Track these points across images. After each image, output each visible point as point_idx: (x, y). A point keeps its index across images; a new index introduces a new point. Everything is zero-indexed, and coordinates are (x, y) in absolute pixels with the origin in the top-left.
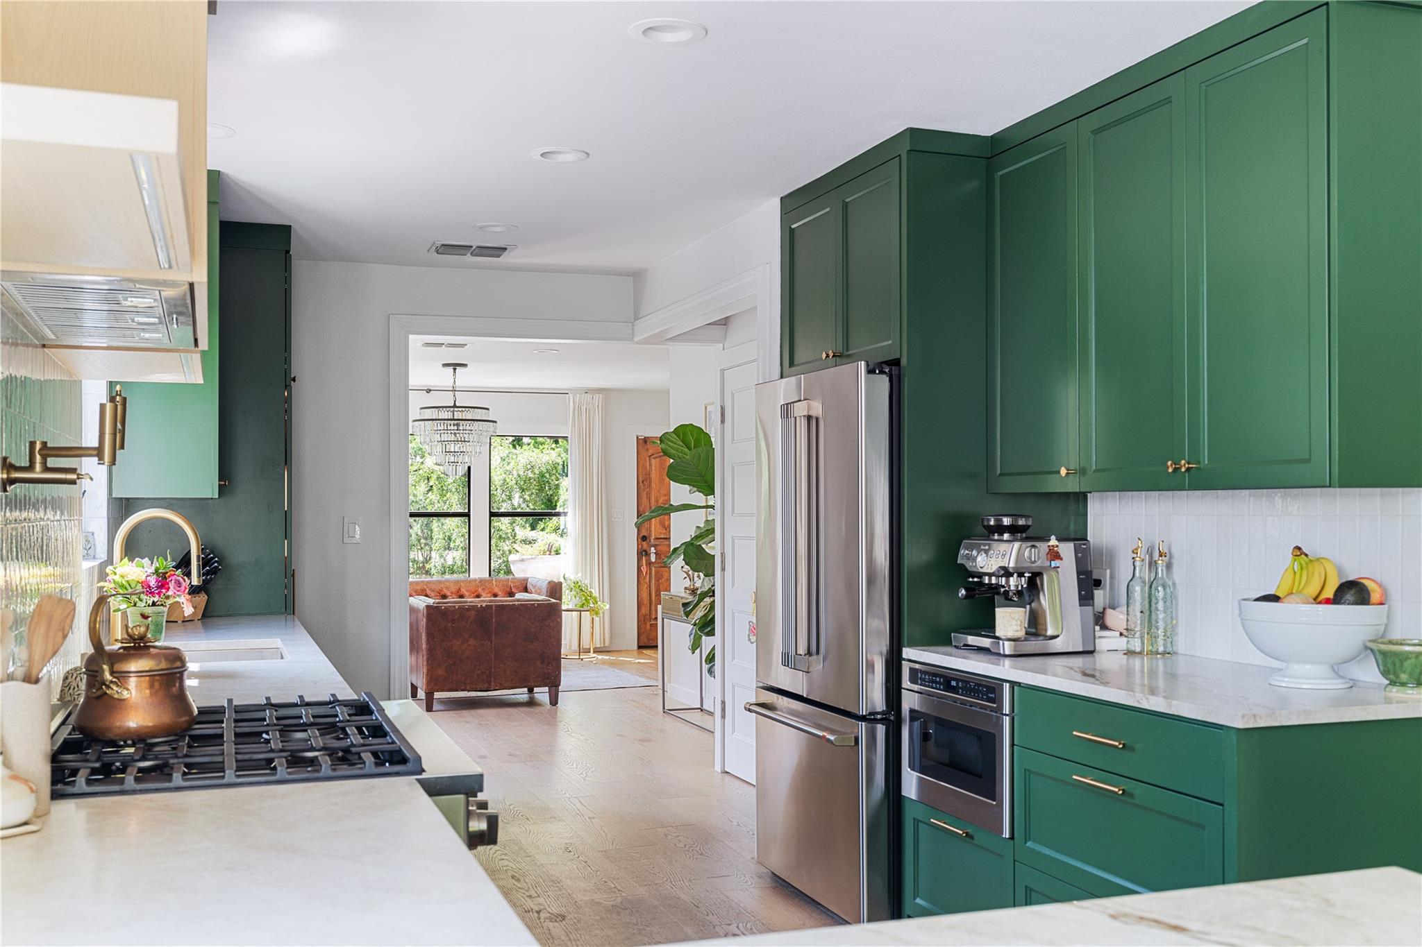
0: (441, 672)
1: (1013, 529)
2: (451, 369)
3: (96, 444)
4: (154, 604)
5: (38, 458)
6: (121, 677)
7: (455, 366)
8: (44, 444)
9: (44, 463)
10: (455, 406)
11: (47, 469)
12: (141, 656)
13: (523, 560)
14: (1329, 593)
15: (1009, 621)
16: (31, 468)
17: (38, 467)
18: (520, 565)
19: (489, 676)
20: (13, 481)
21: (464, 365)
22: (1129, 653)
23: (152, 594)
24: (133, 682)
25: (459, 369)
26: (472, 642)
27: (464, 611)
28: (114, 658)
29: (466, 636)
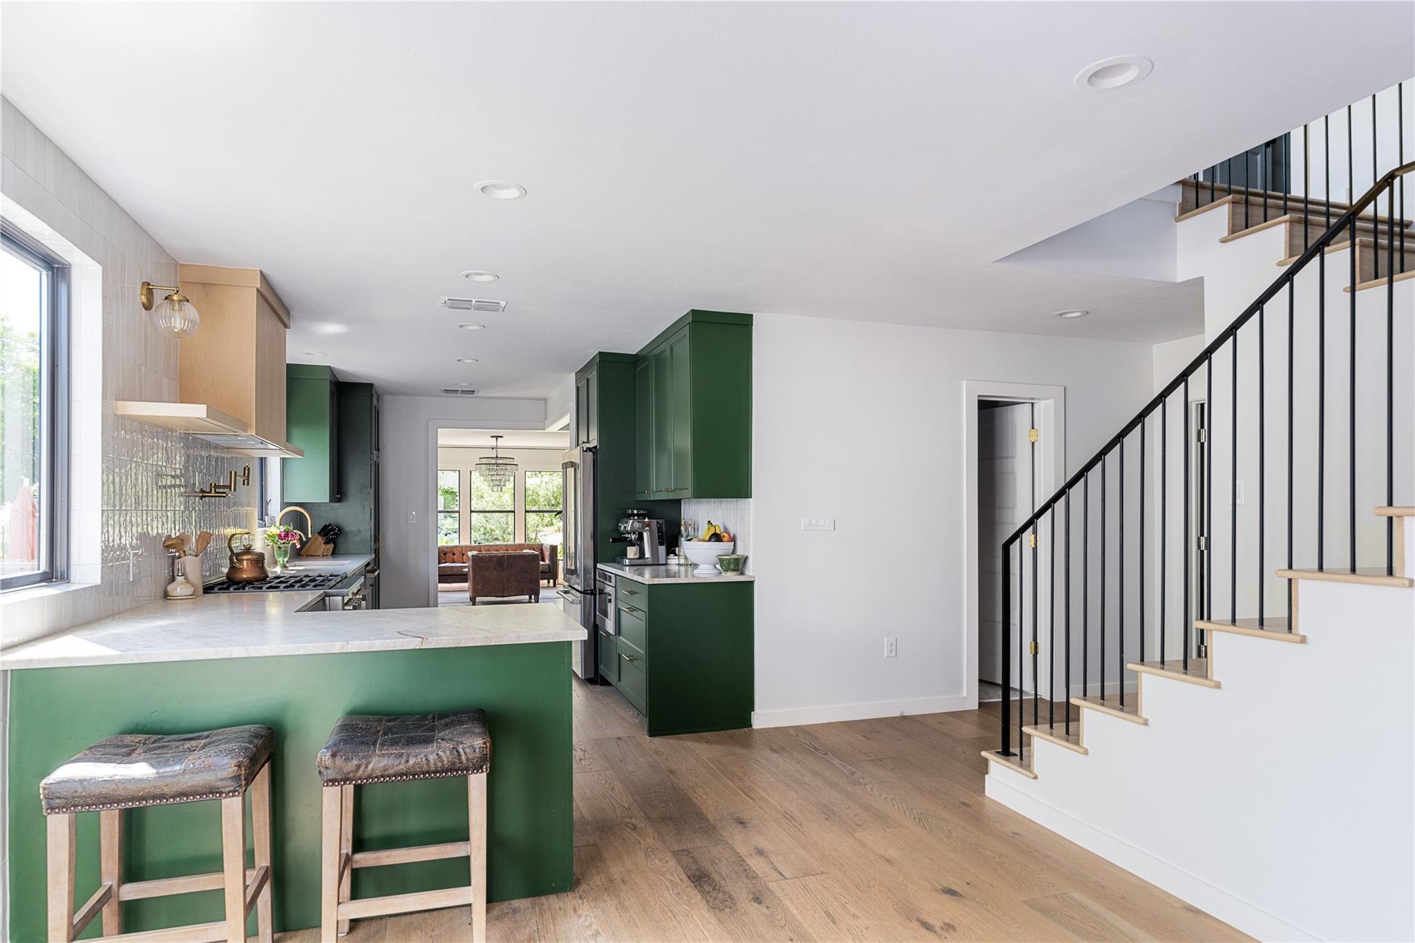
0: (479, 587)
1: (638, 515)
2: (495, 439)
3: (229, 484)
4: (284, 543)
5: (213, 489)
6: (241, 561)
7: (497, 437)
8: (215, 484)
9: (215, 490)
10: (497, 457)
11: (216, 492)
12: (249, 554)
13: (545, 535)
14: (708, 538)
15: (632, 552)
16: (211, 492)
17: (213, 492)
18: (544, 538)
19: (504, 589)
20: (204, 497)
21: (501, 437)
22: (679, 565)
23: (282, 539)
24: (245, 562)
25: (499, 439)
26: (495, 573)
27: (490, 558)
28: (237, 555)
29: (492, 570)
